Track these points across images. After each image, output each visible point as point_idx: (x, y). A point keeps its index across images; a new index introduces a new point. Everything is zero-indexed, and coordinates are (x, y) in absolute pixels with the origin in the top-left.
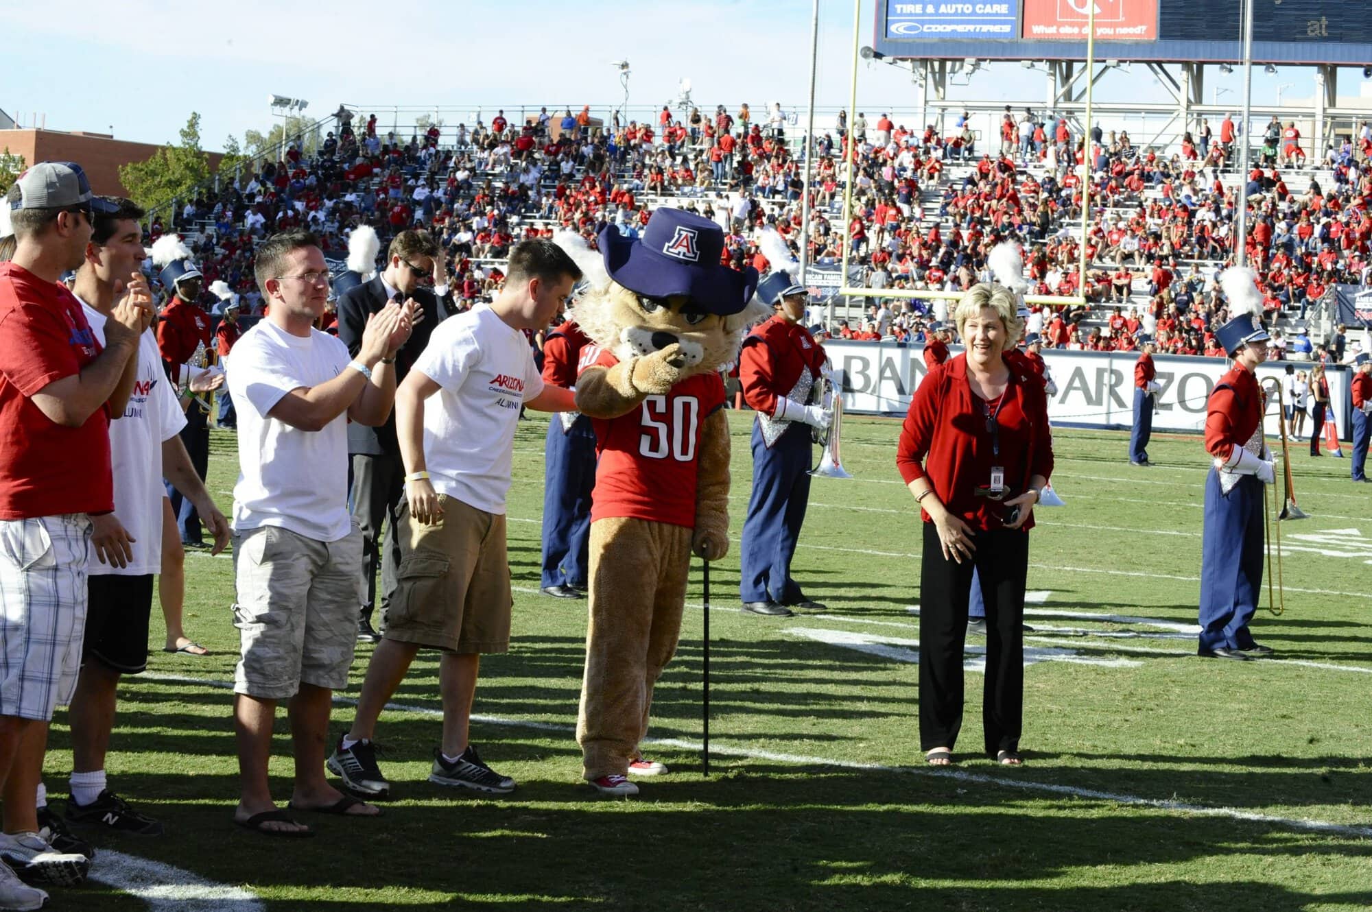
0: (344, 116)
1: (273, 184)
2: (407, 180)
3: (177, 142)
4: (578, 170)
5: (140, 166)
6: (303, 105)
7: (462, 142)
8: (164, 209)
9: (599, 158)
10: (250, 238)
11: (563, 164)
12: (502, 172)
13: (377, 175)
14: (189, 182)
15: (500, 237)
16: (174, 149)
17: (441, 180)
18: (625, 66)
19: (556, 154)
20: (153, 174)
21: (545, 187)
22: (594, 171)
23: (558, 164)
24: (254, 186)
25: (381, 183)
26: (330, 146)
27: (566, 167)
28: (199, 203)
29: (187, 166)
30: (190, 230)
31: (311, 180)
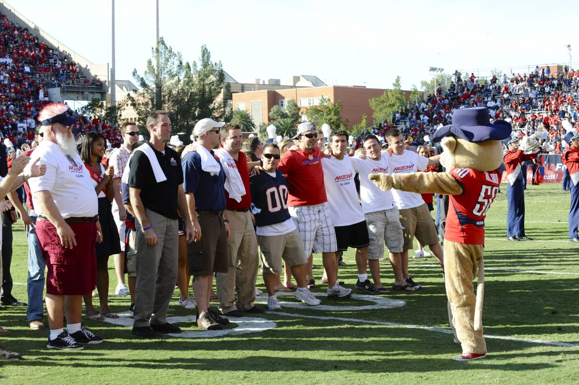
0: (458, 74)
1: (431, 104)
2: (484, 99)
3: (392, 88)
4: (552, 90)
5: (377, 99)
6: (442, 70)
7: (505, 82)
8: (389, 116)
9: (560, 85)
10: (423, 126)
11: (546, 88)
12: (522, 93)
13: (472, 98)
14: (398, 104)
15: (522, 119)
16: (391, 91)
17: (498, 98)
18: (569, 46)
19: (543, 84)
20: (383, 102)
21: (539, 98)
22: (558, 90)
23: (544, 88)
24: (423, 105)
25: (474, 101)
26: (453, 87)
27: (547, 89)
28: (402, 113)
29: (397, 98)
30: (399, 124)
31: (447, 101)
